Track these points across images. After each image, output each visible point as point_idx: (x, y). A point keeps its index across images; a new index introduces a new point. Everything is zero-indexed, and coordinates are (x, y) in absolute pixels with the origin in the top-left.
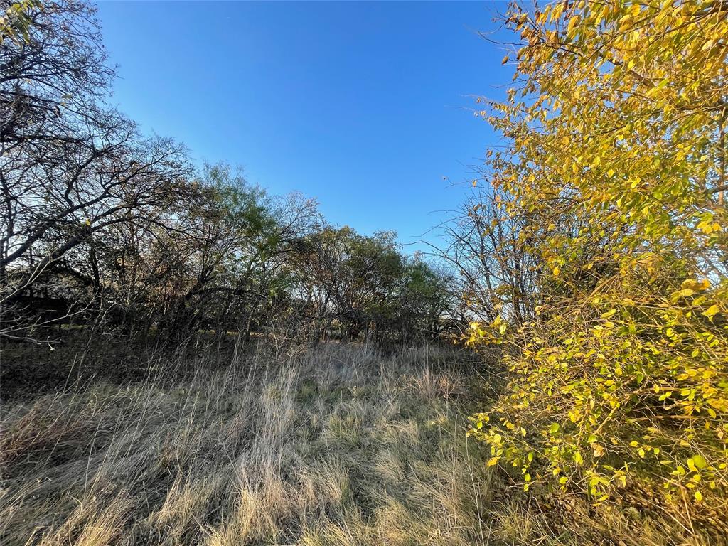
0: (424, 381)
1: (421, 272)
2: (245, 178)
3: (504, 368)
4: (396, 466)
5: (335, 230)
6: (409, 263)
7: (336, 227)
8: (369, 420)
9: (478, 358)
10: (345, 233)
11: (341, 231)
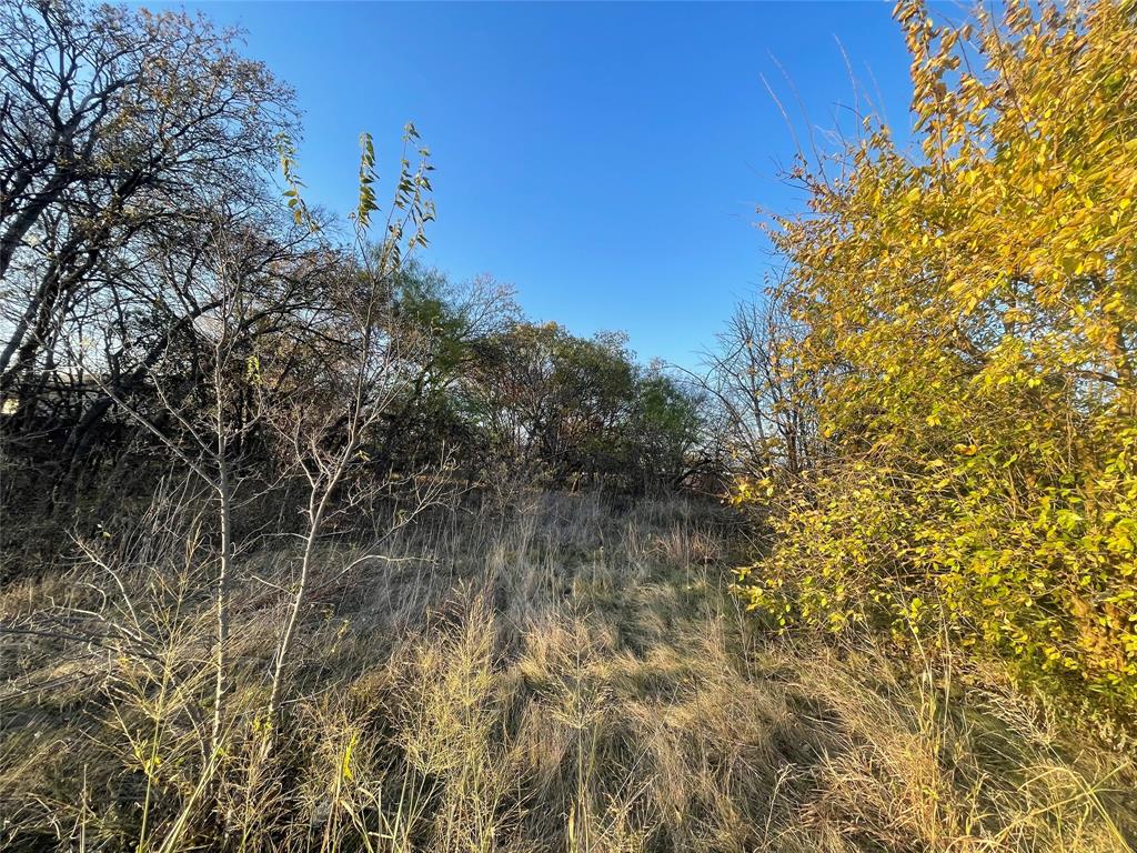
0: (674, 543)
1: (660, 391)
2: (420, 260)
3: (772, 530)
4: (659, 621)
5: (538, 329)
6: (643, 376)
7: (539, 325)
8: (618, 585)
9: (739, 518)
10: (549, 333)
11: (546, 330)
